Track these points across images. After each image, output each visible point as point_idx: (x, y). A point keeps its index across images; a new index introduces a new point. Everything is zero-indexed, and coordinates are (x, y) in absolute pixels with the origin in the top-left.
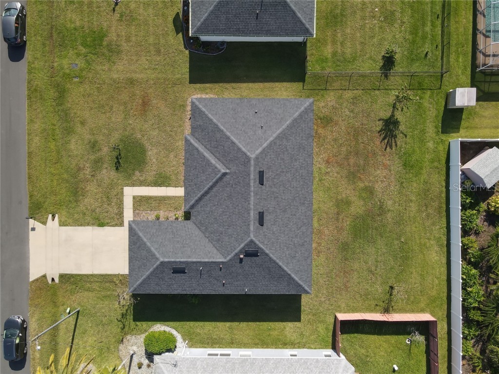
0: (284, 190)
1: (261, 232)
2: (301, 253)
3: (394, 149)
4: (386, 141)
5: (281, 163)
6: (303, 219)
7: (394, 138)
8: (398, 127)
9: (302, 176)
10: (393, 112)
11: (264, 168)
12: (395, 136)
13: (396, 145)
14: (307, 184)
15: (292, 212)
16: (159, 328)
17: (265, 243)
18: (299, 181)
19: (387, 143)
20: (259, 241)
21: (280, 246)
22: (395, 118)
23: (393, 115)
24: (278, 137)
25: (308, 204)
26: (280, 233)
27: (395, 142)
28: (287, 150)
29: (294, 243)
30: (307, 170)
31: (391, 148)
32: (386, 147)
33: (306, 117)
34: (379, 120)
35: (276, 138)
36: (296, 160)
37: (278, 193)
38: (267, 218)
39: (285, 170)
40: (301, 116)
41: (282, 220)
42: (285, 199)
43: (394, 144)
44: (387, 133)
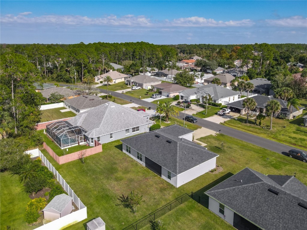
4: (126, 198)
7: (122, 201)
22: (129, 208)
43: (120, 199)
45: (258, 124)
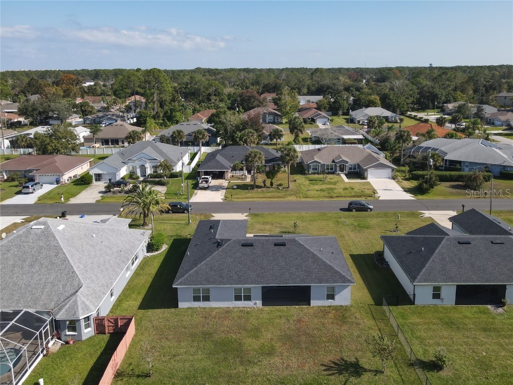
0: (270, 260)
1: (237, 245)
2: (213, 275)
3: (325, 373)
4: (333, 365)
5: (293, 257)
6: (244, 276)
7: (337, 373)
8: (353, 376)
9: (283, 274)
10: (370, 371)
11: (288, 246)
12: (340, 373)
13: (330, 375)
14: (276, 279)
15: (251, 267)
16: (165, 248)
17: (228, 248)
18: (278, 272)
19: (331, 367)
20: (230, 243)
21: (223, 258)
22: (364, 373)
23: (365, 370)
24: (314, 255)
25: (258, 280)
26: (234, 258)
27: (333, 374)
28: (304, 262)
29: (223, 270)
30: (289, 279)
31: (325, 370)
32: (325, 366)
33: (337, 277)
34: (356, 359)
35: (313, 253)
36: (297, 269)
37: (268, 255)
38: (248, 249)
39: (287, 260)
40: (337, 272)
41: (246, 259)
42: (262, 261)
43: (331, 372)
44: (342, 366)
45: (270, 186)
